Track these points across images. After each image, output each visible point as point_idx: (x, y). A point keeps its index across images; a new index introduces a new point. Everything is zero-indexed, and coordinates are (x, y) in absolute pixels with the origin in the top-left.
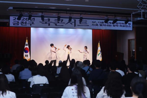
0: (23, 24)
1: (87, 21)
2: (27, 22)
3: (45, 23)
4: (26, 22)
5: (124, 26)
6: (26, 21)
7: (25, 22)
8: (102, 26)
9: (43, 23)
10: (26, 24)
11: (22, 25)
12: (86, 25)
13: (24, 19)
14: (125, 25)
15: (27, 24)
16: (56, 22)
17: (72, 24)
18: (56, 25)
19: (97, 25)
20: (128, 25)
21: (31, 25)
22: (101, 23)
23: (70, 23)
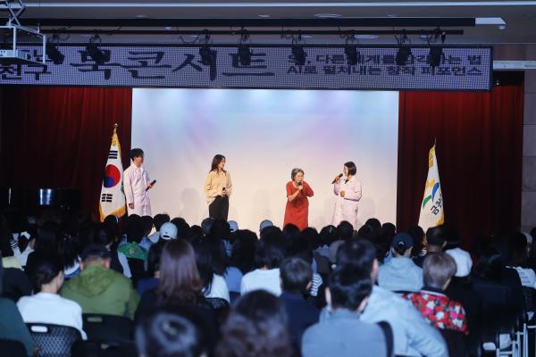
0: (8, 75)
2: (24, 67)
3: (91, 68)
4: (19, 66)
5: (447, 69)
10: (19, 74)
11: (4, 77)
12: (263, 70)
14: (451, 66)
15: (23, 75)
16: (136, 63)
17: (199, 69)
18: (135, 74)
19: (311, 70)
20: (469, 67)
21: (37, 78)
22: (330, 62)
23: (193, 65)
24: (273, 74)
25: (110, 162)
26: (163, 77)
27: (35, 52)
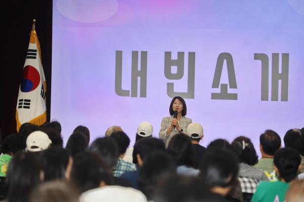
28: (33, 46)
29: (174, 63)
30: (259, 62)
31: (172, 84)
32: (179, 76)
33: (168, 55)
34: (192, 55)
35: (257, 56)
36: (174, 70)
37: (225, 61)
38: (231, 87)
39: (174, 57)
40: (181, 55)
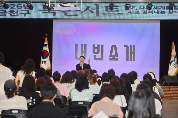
0: (13, 15)
1: (118, 6)
2: (20, 11)
3: (47, 11)
4: (17, 11)
6: (17, 9)
7: (15, 10)
8: (146, 13)
9: (45, 11)
10: (17, 14)
11: (11, 15)
12: (118, 12)
13: (15, 5)
15: (19, 14)
17: (92, 12)
18: (66, 14)
19: (137, 12)
21: (25, 16)
22: (145, 9)
23: (89, 10)
24: (121, 14)
25: (44, 49)
26: (77, 15)
27: (24, 5)
28: (46, 43)
29: (96, 48)
30: (125, 48)
31: (96, 55)
32: (98, 53)
33: (94, 45)
34: (102, 46)
35: (125, 46)
36: (96, 51)
37: (114, 48)
38: (116, 56)
39: (96, 46)
40: (98, 45)
